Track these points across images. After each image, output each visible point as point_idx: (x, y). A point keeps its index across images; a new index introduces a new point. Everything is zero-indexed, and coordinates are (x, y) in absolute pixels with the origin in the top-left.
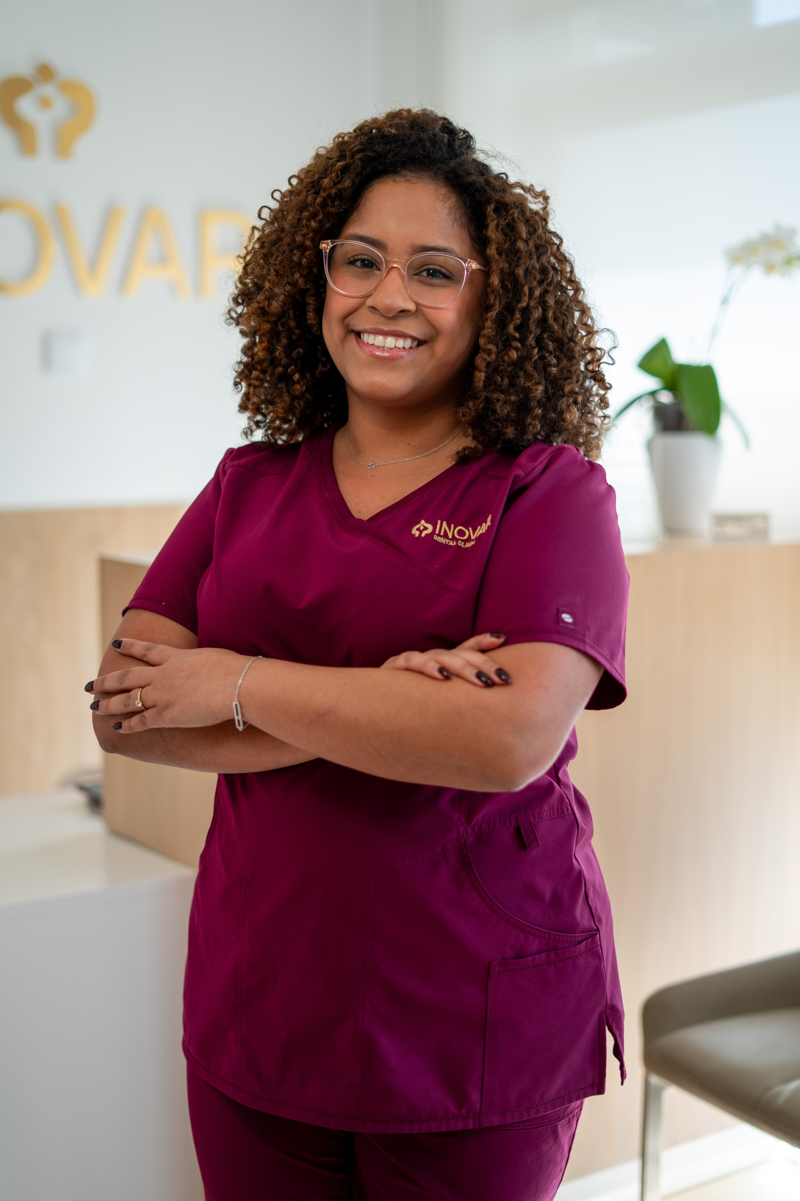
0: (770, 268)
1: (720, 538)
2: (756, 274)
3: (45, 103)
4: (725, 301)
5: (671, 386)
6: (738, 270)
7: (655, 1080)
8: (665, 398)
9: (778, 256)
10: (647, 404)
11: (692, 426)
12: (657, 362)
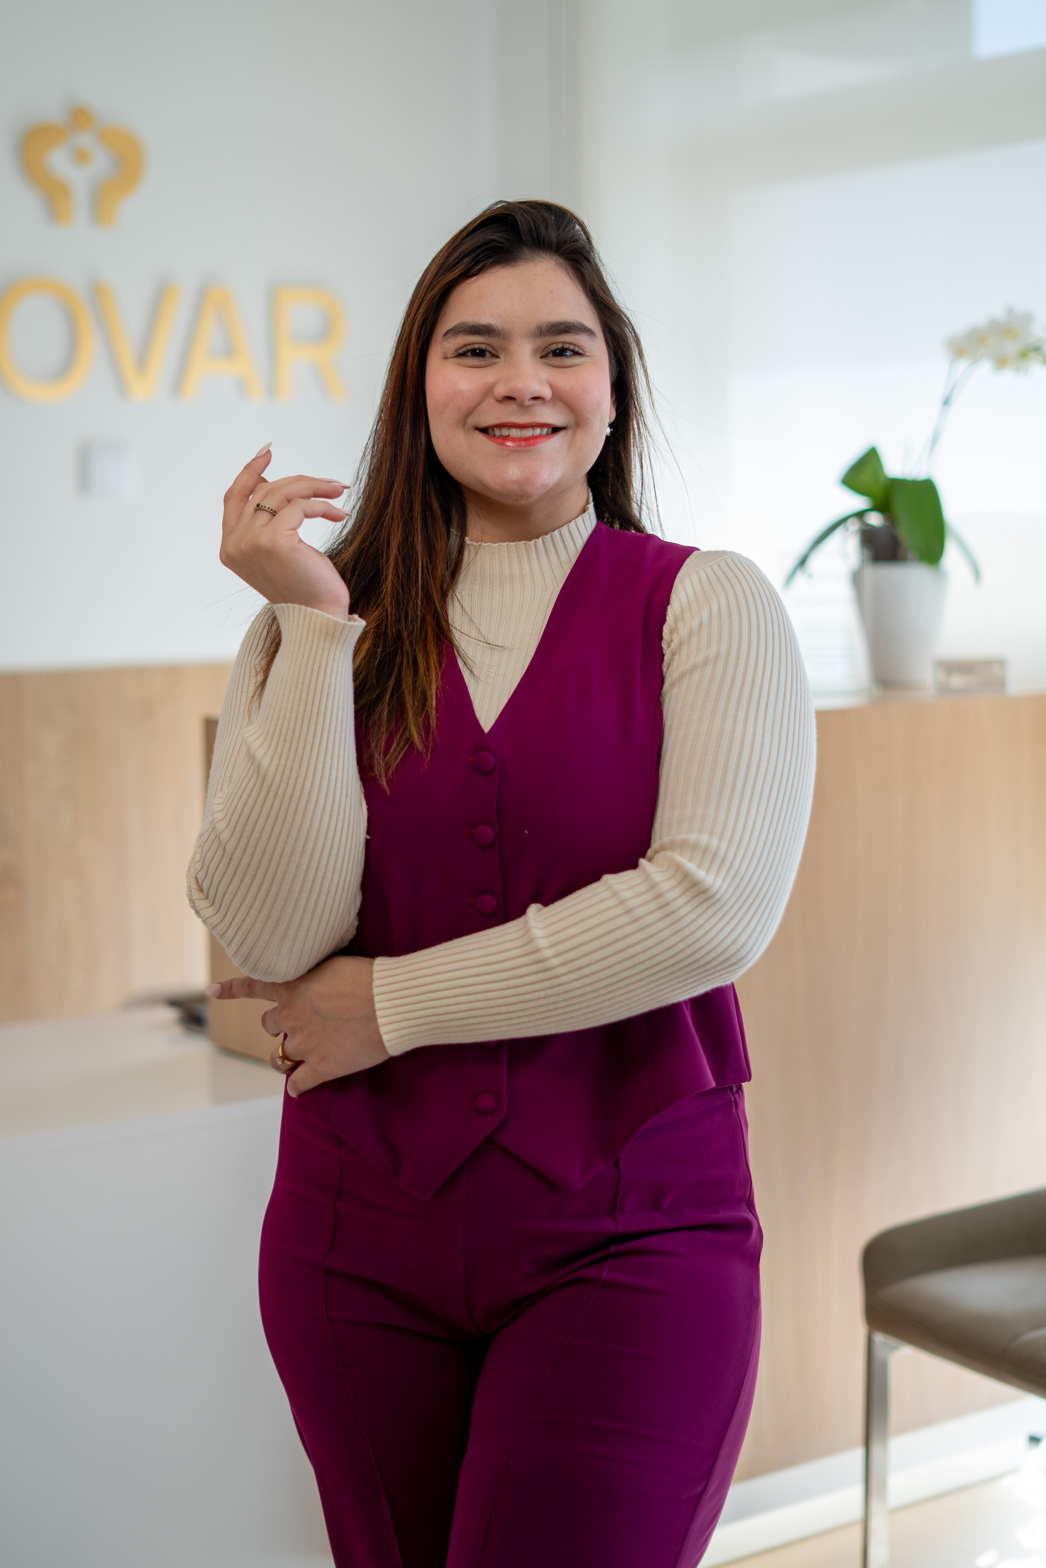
0: (1001, 362)
1: (944, 690)
2: (985, 368)
3: (81, 157)
4: (947, 402)
5: (883, 505)
6: (963, 365)
7: (879, 1338)
8: (875, 520)
9: (1011, 348)
10: (854, 526)
11: (910, 555)
12: (866, 477)
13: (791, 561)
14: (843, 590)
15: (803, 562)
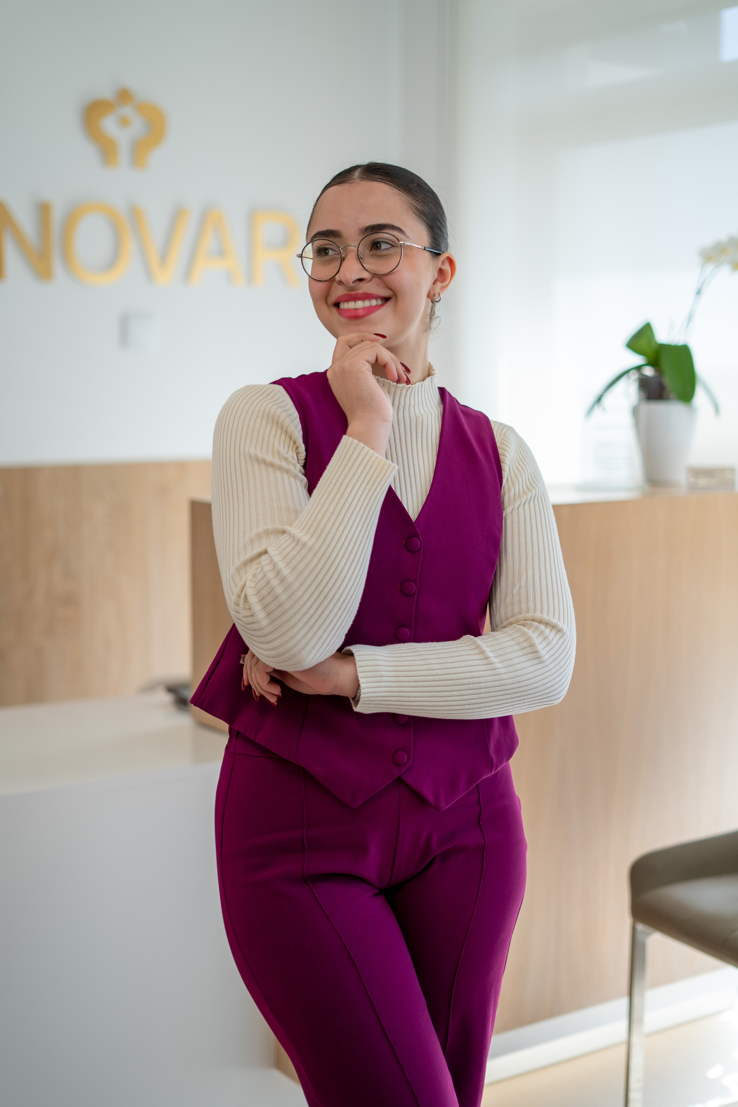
0: (736, 266)
1: (693, 488)
2: (725, 271)
3: (124, 122)
4: (699, 292)
5: (654, 362)
6: (710, 267)
7: (640, 927)
8: (649, 372)
10: (634, 376)
11: (671, 396)
12: (643, 343)
13: (591, 399)
14: (626, 419)
15: (599, 399)
